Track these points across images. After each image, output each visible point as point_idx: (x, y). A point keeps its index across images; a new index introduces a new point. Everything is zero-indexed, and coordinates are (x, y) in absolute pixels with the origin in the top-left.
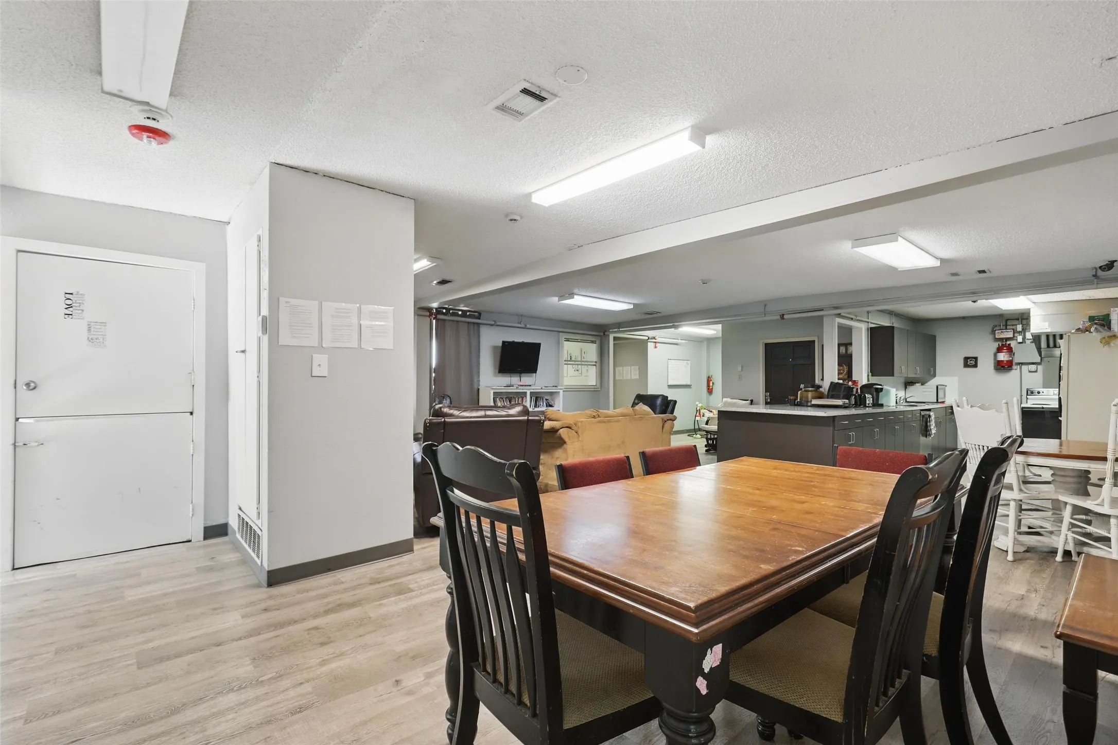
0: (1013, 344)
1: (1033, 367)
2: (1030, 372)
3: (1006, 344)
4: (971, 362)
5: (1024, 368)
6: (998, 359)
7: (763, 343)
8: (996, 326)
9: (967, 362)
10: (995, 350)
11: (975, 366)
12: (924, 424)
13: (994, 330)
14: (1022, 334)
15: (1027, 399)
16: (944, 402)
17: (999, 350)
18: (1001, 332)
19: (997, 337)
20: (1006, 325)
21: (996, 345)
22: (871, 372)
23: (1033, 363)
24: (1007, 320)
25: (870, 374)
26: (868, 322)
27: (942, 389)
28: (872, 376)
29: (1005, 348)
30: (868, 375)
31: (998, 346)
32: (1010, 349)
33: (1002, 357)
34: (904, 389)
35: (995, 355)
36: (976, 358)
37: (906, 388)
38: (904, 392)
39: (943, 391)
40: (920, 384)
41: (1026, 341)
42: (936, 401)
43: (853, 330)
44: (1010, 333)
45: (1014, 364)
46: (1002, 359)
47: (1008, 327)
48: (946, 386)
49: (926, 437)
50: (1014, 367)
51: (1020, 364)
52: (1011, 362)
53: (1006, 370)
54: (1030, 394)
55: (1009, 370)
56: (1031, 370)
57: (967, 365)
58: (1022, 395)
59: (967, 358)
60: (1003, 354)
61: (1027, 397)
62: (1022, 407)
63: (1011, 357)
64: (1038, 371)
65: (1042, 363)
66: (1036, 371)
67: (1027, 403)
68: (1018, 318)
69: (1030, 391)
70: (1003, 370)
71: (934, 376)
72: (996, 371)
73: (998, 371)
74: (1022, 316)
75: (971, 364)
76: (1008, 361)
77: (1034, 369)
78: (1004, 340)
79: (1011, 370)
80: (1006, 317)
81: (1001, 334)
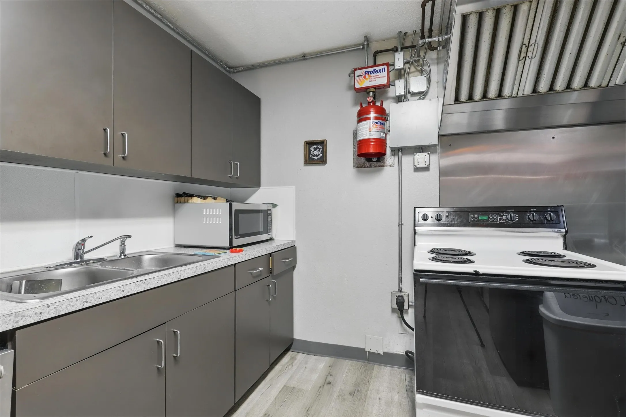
0: (389, 106)
1: (422, 159)
2: (417, 169)
3: (374, 101)
4: (316, 153)
5: (407, 160)
9: (310, 153)
11: (323, 161)
13: (354, 71)
14: (403, 78)
15: (415, 233)
17: (361, 115)
18: (367, 73)
19: (357, 86)
23: (422, 149)
24: (376, 54)
29: (372, 109)
31: (360, 106)
32: (382, 114)
33: (369, 130)
35: (355, 128)
36: (323, 143)
41: (410, 95)
45: (388, 151)
46: (367, 137)
50: (389, 159)
51: (397, 151)
52: (381, 142)
53: (376, 167)
54: (421, 221)
55: (380, 166)
56: (418, 166)
57: (309, 161)
58: (402, 225)
59: (309, 144)
60: (367, 124)
61: (414, 230)
62: (416, 271)
63: (382, 132)
64: (431, 167)
65: (438, 148)
66: (426, 169)
67: (415, 245)
68: (395, 47)
69: (421, 215)
70: (370, 166)
71: (257, 184)
72: (357, 167)
73: (361, 167)
74: (402, 42)
75: (317, 156)
76: (377, 140)
77: (424, 163)
78: (371, 94)
79: (383, 166)
80: (375, 47)
81: (365, 77)
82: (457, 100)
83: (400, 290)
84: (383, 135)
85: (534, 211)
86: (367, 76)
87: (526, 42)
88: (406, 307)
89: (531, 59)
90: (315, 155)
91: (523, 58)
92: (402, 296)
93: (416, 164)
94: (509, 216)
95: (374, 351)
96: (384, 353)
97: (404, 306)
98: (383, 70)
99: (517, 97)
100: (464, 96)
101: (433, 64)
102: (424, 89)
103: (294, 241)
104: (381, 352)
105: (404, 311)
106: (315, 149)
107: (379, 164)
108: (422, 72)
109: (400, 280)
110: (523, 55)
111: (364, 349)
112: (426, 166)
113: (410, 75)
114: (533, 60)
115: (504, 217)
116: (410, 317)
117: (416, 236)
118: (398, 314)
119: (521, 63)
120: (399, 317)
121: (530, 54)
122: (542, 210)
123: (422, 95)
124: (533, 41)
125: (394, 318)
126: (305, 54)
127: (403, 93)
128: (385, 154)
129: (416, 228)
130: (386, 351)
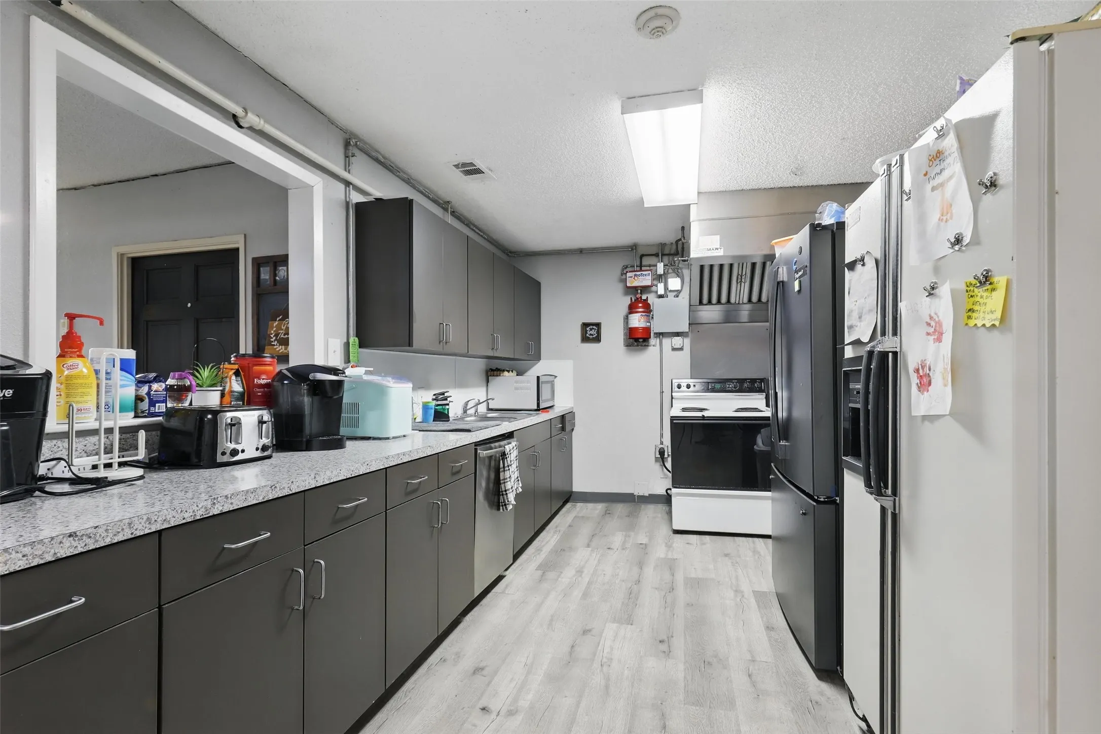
0: (652, 299)
1: (677, 342)
2: (674, 349)
3: (641, 297)
4: (592, 332)
5: (667, 342)
6: (629, 327)
7: (121, 256)
8: (627, 267)
9: (586, 333)
10: (625, 310)
11: (598, 339)
12: (492, 476)
13: (625, 272)
14: (663, 281)
15: (672, 398)
16: (553, 406)
17: (632, 309)
18: (635, 275)
19: (628, 285)
20: (641, 266)
21: (627, 301)
22: (358, 335)
23: (677, 334)
24: (642, 256)
25: (354, 340)
26: (347, 184)
27: (547, 382)
28: (361, 346)
29: (640, 305)
30: (347, 345)
31: (630, 303)
32: (647, 308)
33: (637, 321)
34: (485, 384)
35: (626, 318)
36: (598, 325)
37: (488, 381)
38: (484, 389)
39: (549, 385)
40: (515, 373)
41: (668, 293)
42: (536, 407)
43: (291, 194)
44: (647, 277)
45: (652, 335)
46: (637, 326)
47: (643, 268)
48: (556, 377)
49: (499, 509)
50: (653, 341)
51: (660, 335)
52: (647, 330)
53: (642, 346)
54: (677, 389)
55: (645, 346)
56: (675, 347)
57: (585, 339)
58: (663, 392)
59: (585, 325)
60: (636, 316)
61: (672, 396)
62: (671, 417)
63: (648, 322)
64: (684, 348)
65: (690, 333)
66: (681, 349)
67: (672, 406)
68: (657, 253)
69: (676, 384)
70: (637, 346)
71: (538, 358)
72: (627, 346)
73: (630, 346)
74: (662, 250)
75: (592, 335)
76: (644, 328)
77: (679, 345)
78: (639, 291)
79: (648, 346)
80: (641, 251)
81: (634, 278)
82: (701, 303)
83: (662, 443)
84: (648, 324)
85: (748, 382)
86: (636, 278)
87: (740, 273)
88: (666, 456)
89: (745, 283)
90: (590, 335)
91: (739, 282)
92: (663, 448)
93: (673, 345)
94: (733, 385)
95: (641, 494)
96: (649, 495)
97: (664, 455)
98: (649, 275)
99: (739, 304)
100: (705, 300)
101: (686, 268)
102: (680, 289)
103: (573, 408)
104: (647, 494)
105: (665, 460)
106: (591, 329)
107: (644, 344)
108: (678, 276)
109: (662, 436)
110: (739, 280)
111: (633, 494)
112: (681, 347)
113: (669, 275)
114: (746, 284)
115: (731, 386)
116: (669, 464)
117: (673, 400)
118: (660, 463)
119: (739, 284)
120: (661, 465)
121: (743, 280)
122: (753, 381)
123: (678, 293)
124: (744, 273)
125: (657, 467)
126: (582, 249)
127: (662, 273)
128: (650, 338)
129: (673, 394)
130: (651, 493)
